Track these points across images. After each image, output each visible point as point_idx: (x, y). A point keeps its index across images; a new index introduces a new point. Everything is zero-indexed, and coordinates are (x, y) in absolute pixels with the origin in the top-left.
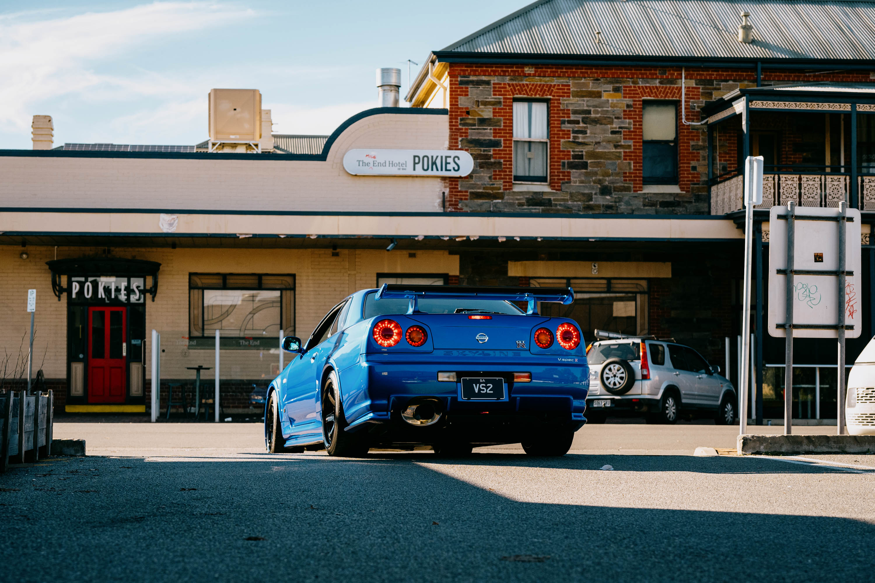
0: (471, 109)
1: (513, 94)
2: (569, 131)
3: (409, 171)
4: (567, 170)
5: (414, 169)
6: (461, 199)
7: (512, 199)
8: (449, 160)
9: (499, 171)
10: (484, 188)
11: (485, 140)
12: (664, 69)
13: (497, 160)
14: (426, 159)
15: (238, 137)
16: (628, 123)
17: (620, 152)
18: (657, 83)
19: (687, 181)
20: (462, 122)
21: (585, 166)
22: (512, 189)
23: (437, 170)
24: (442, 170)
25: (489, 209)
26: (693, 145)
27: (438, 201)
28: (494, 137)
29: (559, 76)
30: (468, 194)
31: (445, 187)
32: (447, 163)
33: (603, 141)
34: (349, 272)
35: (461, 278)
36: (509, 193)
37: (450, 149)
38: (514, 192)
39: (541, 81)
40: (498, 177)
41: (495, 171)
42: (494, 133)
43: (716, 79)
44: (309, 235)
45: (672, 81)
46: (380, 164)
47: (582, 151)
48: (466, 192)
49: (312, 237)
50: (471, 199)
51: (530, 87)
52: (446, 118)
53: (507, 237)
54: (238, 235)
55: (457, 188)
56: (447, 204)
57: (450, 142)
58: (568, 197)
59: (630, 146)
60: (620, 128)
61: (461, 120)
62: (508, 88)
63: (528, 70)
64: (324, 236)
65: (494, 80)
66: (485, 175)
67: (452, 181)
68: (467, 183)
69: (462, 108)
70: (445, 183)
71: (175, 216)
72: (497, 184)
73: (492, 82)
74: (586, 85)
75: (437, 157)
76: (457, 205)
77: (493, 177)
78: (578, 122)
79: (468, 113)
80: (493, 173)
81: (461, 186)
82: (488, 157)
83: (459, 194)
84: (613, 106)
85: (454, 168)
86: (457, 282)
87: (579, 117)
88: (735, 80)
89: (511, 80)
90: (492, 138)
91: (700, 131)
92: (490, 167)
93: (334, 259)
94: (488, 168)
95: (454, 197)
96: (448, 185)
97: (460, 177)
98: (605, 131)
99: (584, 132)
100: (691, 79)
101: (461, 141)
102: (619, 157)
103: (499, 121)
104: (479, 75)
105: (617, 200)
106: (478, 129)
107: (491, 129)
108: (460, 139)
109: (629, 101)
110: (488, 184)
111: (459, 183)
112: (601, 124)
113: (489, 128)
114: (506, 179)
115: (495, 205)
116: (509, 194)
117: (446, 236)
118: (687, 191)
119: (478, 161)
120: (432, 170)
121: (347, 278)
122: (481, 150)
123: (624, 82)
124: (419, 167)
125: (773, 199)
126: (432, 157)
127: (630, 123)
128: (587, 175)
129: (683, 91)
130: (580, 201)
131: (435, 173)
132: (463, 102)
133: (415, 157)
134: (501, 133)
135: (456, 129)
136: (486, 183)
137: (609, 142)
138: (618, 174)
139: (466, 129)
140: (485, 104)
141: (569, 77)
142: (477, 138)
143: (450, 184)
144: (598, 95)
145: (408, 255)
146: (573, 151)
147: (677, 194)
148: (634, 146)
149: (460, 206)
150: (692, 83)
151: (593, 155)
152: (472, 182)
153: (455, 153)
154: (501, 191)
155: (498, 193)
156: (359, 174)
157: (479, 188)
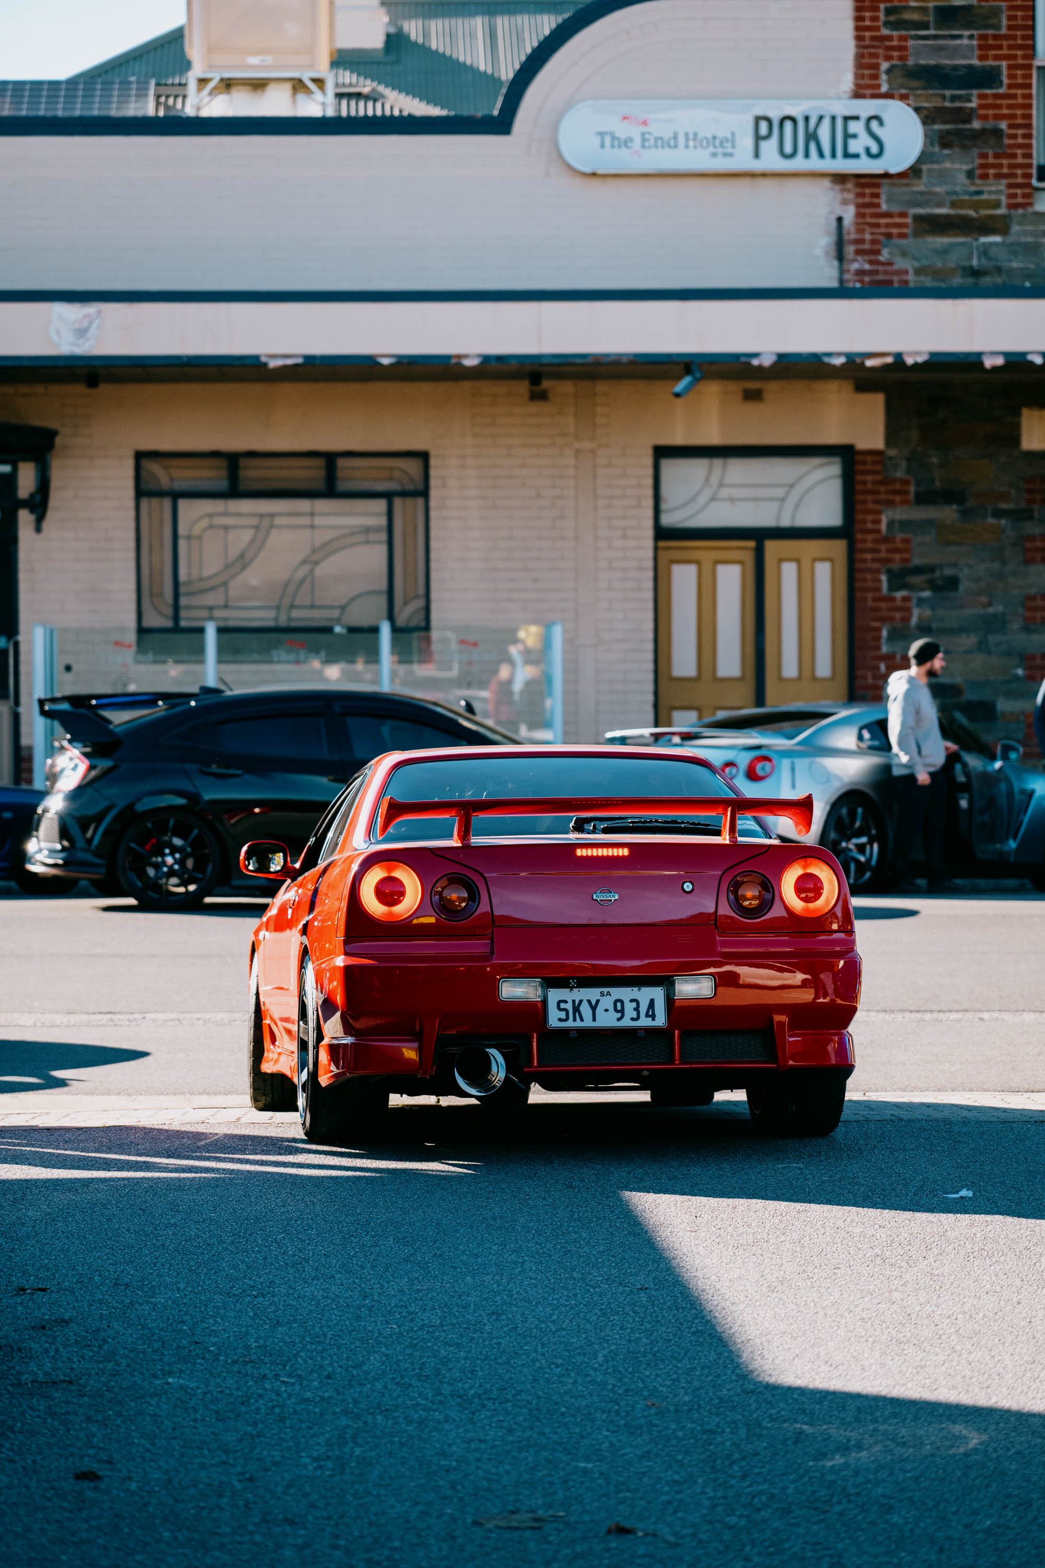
3: (743, 160)
5: (757, 155)
6: (889, 236)
7: (1034, 234)
8: (854, 127)
9: (997, 156)
10: (953, 205)
11: (955, 68)
13: (990, 124)
15: (269, 60)
20: (892, 18)
22: (1031, 204)
23: (821, 155)
24: (834, 155)
25: (966, 264)
27: (824, 241)
28: (981, 58)
30: (909, 220)
31: (845, 202)
32: (847, 136)
34: (577, 445)
35: (891, 458)
36: (1024, 216)
37: (858, 94)
38: (1037, 214)
40: (991, 172)
41: (984, 156)
42: (981, 47)
44: (459, 357)
46: (661, 143)
48: (903, 215)
49: (468, 363)
50: (917, 234)
52: (844, 8)
53: (1006, 354)
54: (264, 359)
55: (878, 205)
56: (850, 250)
57: (858, 76)
61: (889, 12)
64: (500, 359)
66: (957, 166)
67: (866, 183)
68: (905, 189)
70: (843, 190)
71: (91, 309)
72: (990, 192)
75: (821, 118)
76: (878, 252)
77: (978, 172)
80: (978, 161)
81: (889, 201)
82: (965, 116)
83: (883, 221)
85: (868, 150)
86: (878, 467)
90: (975, 62)
92: (969, 143)
93: (534, 408)
94: (964, 147)
95: (868, 229)
96: (850, 196)
97: (886, 175)
101: (888, 72)
103: (995, 12)
106: (935, 37)
107: (971, 37)
108: (885, 66)
110: (966, 192)
111: (884, 192)
113: (967, 33)
114: (1015, 176)
115: (985, 251)
116: (1023, 219)
117: (839, 354)
119: (937, 127)
120: (807, 155)
121: (572, 461)
122: (945, 98)
124: (769, 147)
126: (807, 119)
131: (814, 163)
133: (758, 119)
134: (1000, 47)
135: (873, 38)
136: (958, 189)
139: (903, 38)
142: (932, 62)
143: (859, 195)
145: (740, 396)
149: (885, 255)
152: (920, 186)
153: (867, 107)
154: (1002, 211)
155: (992, 217)
156: (600, 172)
157: (940, 205)
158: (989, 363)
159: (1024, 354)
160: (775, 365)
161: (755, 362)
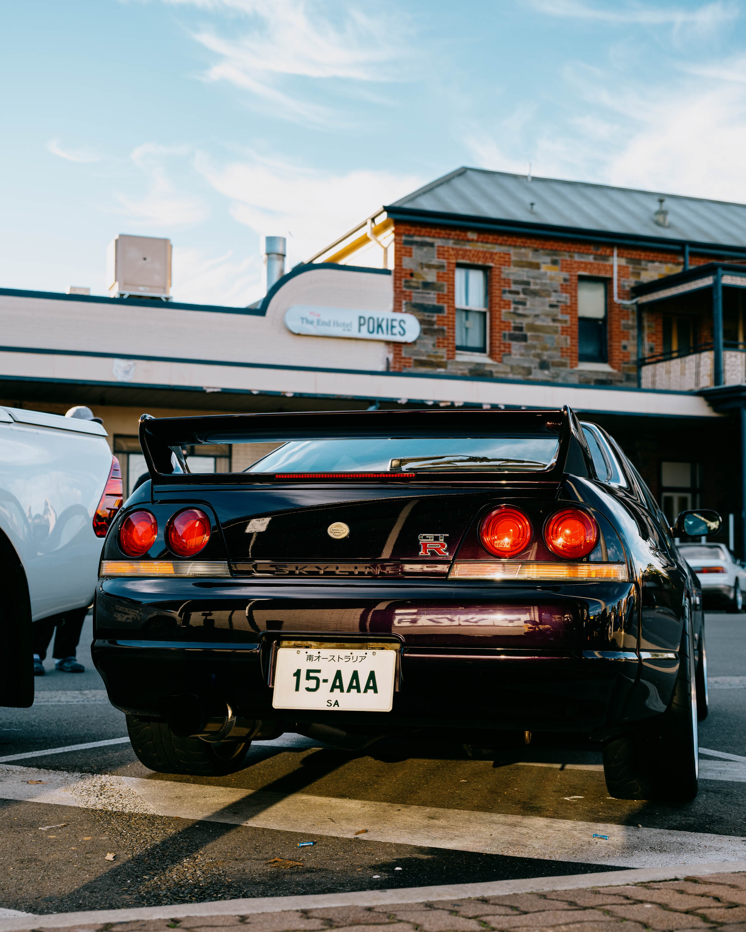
0: (415, 272)
1: (457, 259)
2: (510, 301)
3: (354, 333)
4: (508, 342)
5: (360, 331)
6: (405, 366)
7: (455, 369)
8: (395, 324)
9: (443, 339)
10: (428, 356)
11: (429, 305)
12: (598, 244)
13: (441, 327)
14: (371, 321)
16: (564, 297)
17: (557, 327)
18: (591, 259)
19: (619, 360)
20: (407, 284)
21: (524, 338)
22: (454, 358)
23: (383, 333)
24: (387, 333)
26: (624, 325)
27: (382, 367)
28: (438, 302)
29: (501, 244)
30: (412, 361)
31: (389, 352)
32: (392, 327)
33: (543, 314)
36: (452, 362)
37: (395, 311)
38: (456, 362)
39: (483, 247)
40: (441, 345)
41: (438, 339)
42: (437, 298)
43: (644, 259)
44: (284, 392)
45: (605, 258)
46: (324, 324)
47: (522, 324)
48: (410, 359)
49: (288, 395)
50: (415, 366)
51: (473, 252)
52: (389, 280)
54: (205, 389)
55: (400, 354)
57: (394, 304)
58: (508, 370)
59: (566, 321)
60: (558, 302)
61: (406, 282)
62: (452, 252)
63: (471, 236)
64: (301, 394)
65: (438, 242)
66: (429, 341)
67: (397, 346)
68: (411, 349)
69: (406, 270)
70: (389, 347)
71: (131, 362)
72: (441, 353)
73: (436, 245)
74: (525, 255)
75: (383, 320)
77: (436, 345)
78: (517, 293)
79: (412, 275)
80: (436, 340)
81: (405, 353)
82: (431, 323)
83: (403, 360)
84: (551, 279)
85: (400, 333)
87: (519, 288)
88: (661, 262)
89: (455, 244)
90: (435, 303)
91: (630, 310)
92: (433, 333)
94: (432, 335)
95: (397, 363)
96: (391, 350)
97: (406, 343)
98: (543, 304)
99: (523, 303)
100: (622, 257)
101: (406, 304)
102: (556, 332)
103: (442, 286)
104: (424, 236)
105: (555, 375)
106: (421, 293)
107: (434, 294)
108: (404, 302)
109: (565, 275)
110: (432, 352)
111: (404, 349)
112: (540, 296)
113: (433, 292)
114: (449, 347)
116: (452, 364)
117: (430, 401)
118: (619, 370)
119: (424, 326)
120: (378, 332)
122: (426, 316)
123: (562, 255)
124: (364, 328)
126: (378, 319)
127: (566, 298)
128: (527, 348)
129: (616, 269)
130: (520, 374)
131: (381, 336)
132: (407, 263)
133: (360, 317)
134: (444, 299)
135: (400, 291)
136: (429, 350)
137: (547, 315)
138: (555, 349)
139: (410, 292)
140: (430, 266)
141: (510, 245)
142: (420, 302)
143: (395, 350)
144: (537, 266)
146: (514, 323)
147: (609, 374)
148: (571, 321)
150: (623, 262)
151: (533, 328)
152: (416, 348)
153: (399, 316)
154: (444, 360)
155: (441, 362)
156: (302, 333)
157: (423, 356)
159: (497, 405)
161: (399, 402)
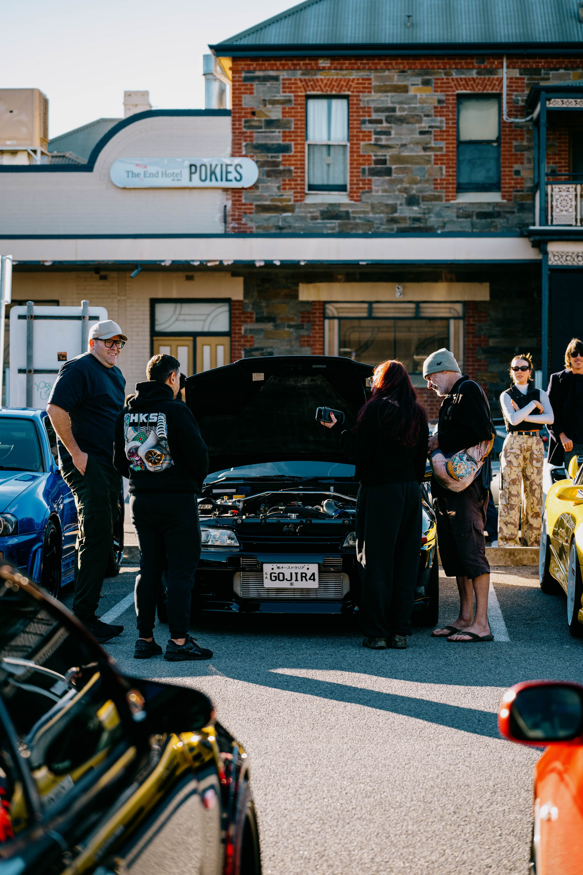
0: (255, 110)
1: (306, 91)
2: (370, 132)
3: (185, 182)
4: (367, 177)
5: (191, 180)
6: (245, 213)
7: (304, 212)
8: (230, 169)
9: (289, 180)
10: (272, 200)
11: (273, 145)
12: (482, 58)
13: (287, 167)
14: (203, 168)
15: (15, 142)
16: (439, 121)
17: (430, 156)
18: (474, 74)
19: (510, 187)
20: (247, 124)
21: (388, 172)
22: (303, 200)
23: (217, 180)
24: (222, 180)
25: (276, 224)
26: (516, 146)
27: (219, 215)
28: (284, 140)
29: (358, 69)
30: (253, 207)
31: (227, 199)
32: (227, 173)
33: (410, 143)
34: (119, 298)
35: (246, 303)
36: (301, 205)
37: (233, 155)
38: (306, 204)
39: (337, 74)
40: (287, 187)
41: (284, 180)
42: (283, 136)
43: (543, 67)
44: (44, 261)
45: (492, 71)
46: (152, 175)
47: (385, 156)
48: (251, 204)
49: (47, 264)
50: (256, 212)
51: (325, 82)
52: (227, 120)
53: (265, 261)
55: (241, 201)
56: (229, 219)
57: (233, 148)
58: (369, 209)
59: (441, 149)
60: (430, 127)
61: (246, 122)
62: (300, 84)
63: (323, 63)
64: (60, 262)
65: (283, 75)
66: (273, 185)
67: (236, 192)
68: (252, 194)
69: (247, 109)
70: (227, 195)
72: (287, 195)
73: (281, 77)
74: (390, 78)
75: (216, 165)
76: (241, 220)
77: (282, 187)
78: (380, 122)
79: (253, 114)
80: (282, 183)
81: (245, 199)
82: (276, 164)
83: (243, 207)
84: (422, 102)
85: (236, 178)
86: (240, 307)
87: (382, 116)
88: (566, 69)
89: (303, 74)
90: (281, 142)
91: (525, 129)
92: (278, 175)
93: (101, 282)
94: (276, 177)
95: (237, 210)
96: (230, 197)
97: (243, 188)
98: (412, 131)
99: (387, 133)
100: (514, 68)
101: (246, 146)
102: (429, 162)
103: (289, 122)
104: (266, 70)
105: (426, 211)
106: (265, 132)
107: (279, 132)
108: (244, 144)
109: (440, 95)
110: (277, 195)
111: (243, 195)
112: (408, 123)
113: (278, 130)
114: (297, 188)
115: (284, 219)
116: (300, 207)
117: (197, 261)
118: (509, 200)
119: (265, 169)
120: (211, 180)
121: (116, 304)
122: (268, 157)
123: (435, 74)
124: (196, 177)
125: (574, 213)
126: (211, 166)
127: (441, 122)
128: (392, 182)
129: (505, 83)
130: (382, 212)
131: (214, 184)
132: (248, 101)
133: (191, 166)
134: (291, 136)
135: (239, 133)
136: (274, 194)
137: (417, 143)
138: (427, 181)
139: (251, 133)
140: (273, 102)
141: (370, 69)
142: (264, 142)
143: (233, 196)
144: (405, 89)
145: (184, 278)
146: (375, 156)
147: (497, 204)
148: (447, 148)
149: (244, 221)
150: (516, 73)
151: (398, 159)
152: (258, 193)
153: (237, 160)
154: (291, 203)
155: (287, 206)
156: (127, 187)
157: (266, 200)
158: (258, 264)
159: (272, 261)
160: (171, 264)
161: (163, 264)
